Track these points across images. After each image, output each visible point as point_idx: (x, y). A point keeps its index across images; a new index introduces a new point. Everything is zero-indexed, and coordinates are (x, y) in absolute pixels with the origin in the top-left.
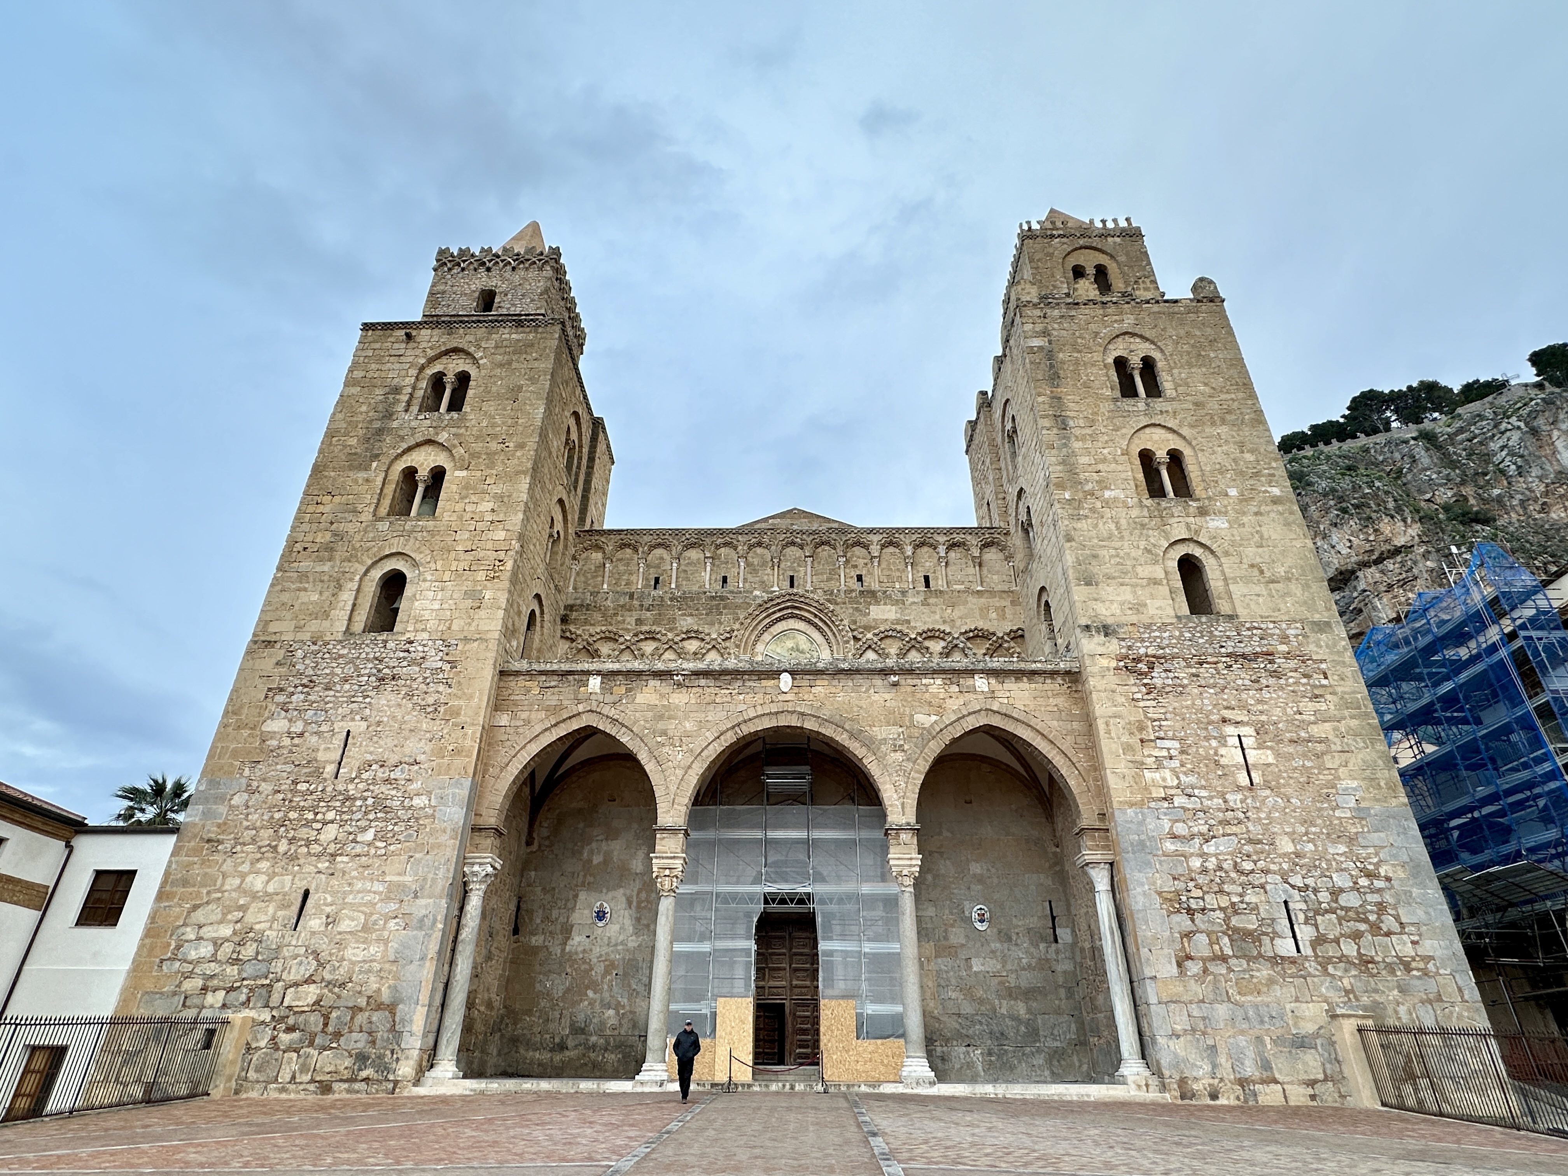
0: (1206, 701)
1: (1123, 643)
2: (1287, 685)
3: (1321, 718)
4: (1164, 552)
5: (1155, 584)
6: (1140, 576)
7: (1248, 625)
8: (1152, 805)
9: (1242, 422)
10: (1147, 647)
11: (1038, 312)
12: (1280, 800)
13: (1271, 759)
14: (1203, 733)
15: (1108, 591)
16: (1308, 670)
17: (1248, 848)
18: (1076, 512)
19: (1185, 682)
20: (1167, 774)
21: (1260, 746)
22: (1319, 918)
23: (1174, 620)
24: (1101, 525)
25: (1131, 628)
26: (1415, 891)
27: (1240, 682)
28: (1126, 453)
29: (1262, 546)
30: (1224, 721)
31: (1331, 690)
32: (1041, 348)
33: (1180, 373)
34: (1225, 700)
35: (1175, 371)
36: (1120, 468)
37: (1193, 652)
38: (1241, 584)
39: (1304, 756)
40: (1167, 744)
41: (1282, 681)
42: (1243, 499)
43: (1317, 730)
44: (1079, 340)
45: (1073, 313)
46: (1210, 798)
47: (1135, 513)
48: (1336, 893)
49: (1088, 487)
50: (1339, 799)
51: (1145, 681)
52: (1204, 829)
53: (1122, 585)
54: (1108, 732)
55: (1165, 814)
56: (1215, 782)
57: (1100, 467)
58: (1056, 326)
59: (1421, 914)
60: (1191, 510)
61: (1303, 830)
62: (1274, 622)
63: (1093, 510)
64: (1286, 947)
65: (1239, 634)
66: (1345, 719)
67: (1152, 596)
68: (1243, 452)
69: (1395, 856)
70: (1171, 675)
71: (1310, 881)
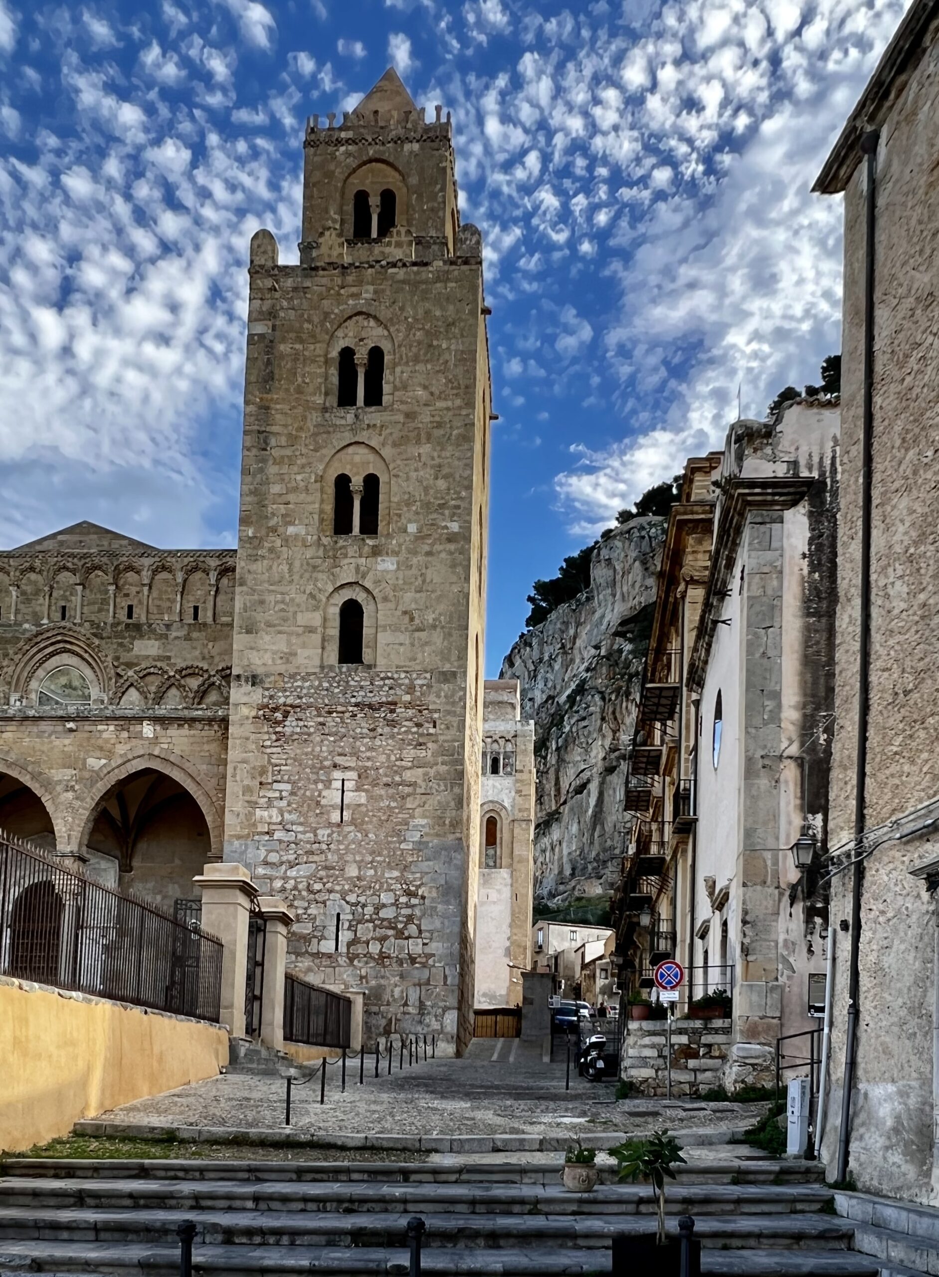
0: (324, 748)
1: (267, 693)
2: (398, 734)
3: (418, 764)
4: (328, 598)
5: (310, 632)
6: (299, 623)
7: (382, 675)
8: (256, 838)
9: (449, 439)
10: (287, 697)
11: (269, 283)
12: (359, 835)
13: (363, 800)
14: (313, 777)
15: (266, 639)
16: (421, 720)
17: (322, 873)
18: (255, 552)
19: (312, 730)
20: (274, 812)
21: (358, 789)
22: (359, 926)
23: (317, 670)
24: (275, 567)
25: (277, 678)
26: (440, 907)
27: (358, 730)
28: (320, 479)
29: (420, 592)
30: (335, 766)
31: (433, 738)
32: (262, 336)
33: (402, 372)
34: (341, 747)
35: (398, 369)
36: (310, 499)
37: (327, 701)
38: (389, 632)
39: (392, 798)
40: (281, 786)
41: (396, 730)
42: (420, 537)
43: (408, 775)
44: (306, 325)
45: (307, 283)
46: (304, 833)
47: (309, 553)
48: (379, 907)
49: (272, 523)
50: (408, 834)
51: (278, 729)
52: (292, 857)
53: (280, 632)
54: (234, 776)
55: (264, 846)
56: (312, 820)
57: (291, 497)
58: (285, 304)
59: (437, 924)
60: (366, 549)
61: (370, 859)
62: (407, 672)
63: (271, 550)
64: (328, 946)
65: (372, 684)
66: (437, 764)
67: (304, 646)
68: (436, 478)
69: (433, 880)
70: (301, 723)
71: (362, 899)
